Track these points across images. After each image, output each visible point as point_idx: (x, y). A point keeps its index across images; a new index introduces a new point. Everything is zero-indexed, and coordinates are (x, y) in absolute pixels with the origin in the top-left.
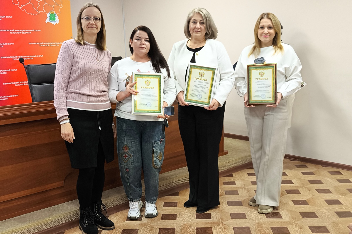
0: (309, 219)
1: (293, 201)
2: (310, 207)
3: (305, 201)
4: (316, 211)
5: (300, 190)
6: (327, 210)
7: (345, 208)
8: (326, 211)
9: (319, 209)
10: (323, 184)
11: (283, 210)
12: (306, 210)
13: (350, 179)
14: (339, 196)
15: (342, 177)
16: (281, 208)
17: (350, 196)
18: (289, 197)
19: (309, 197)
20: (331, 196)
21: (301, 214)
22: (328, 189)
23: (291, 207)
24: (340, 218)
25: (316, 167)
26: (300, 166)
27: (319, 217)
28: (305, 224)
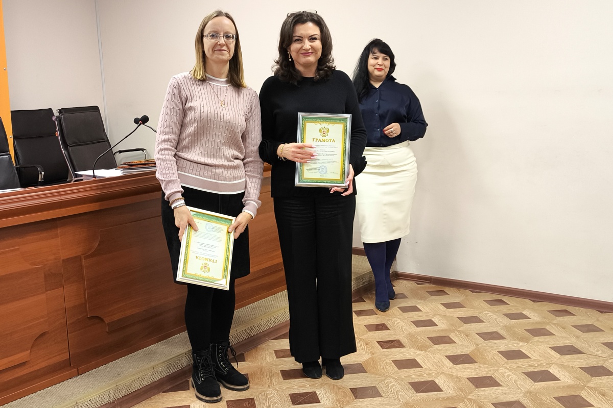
0: (487, 388)
1: (449, 357)
2: (480, 367)
3: (468, 355)
4: (492, 372)
5: (452, 336)
6: (510, 370)
7: (536, 365)
8: (508, 373)
9: (496, 368)
10: (484, 323)
11: (438, 374)
12: (475, 373)
13: (524, 313)
14: (519, 342)
15: (510, 310)
16: (432, 371)
17: (536, 342)
18: (440, 350)
19: (472, 348)
20: (505, 344)
21: (471, 380)
22: (496, 333)
23: (450, 370)
24: (536, 383)
25: (463, 294)
26: (436, 293)
27: (501, 383)
28: (484, 399)
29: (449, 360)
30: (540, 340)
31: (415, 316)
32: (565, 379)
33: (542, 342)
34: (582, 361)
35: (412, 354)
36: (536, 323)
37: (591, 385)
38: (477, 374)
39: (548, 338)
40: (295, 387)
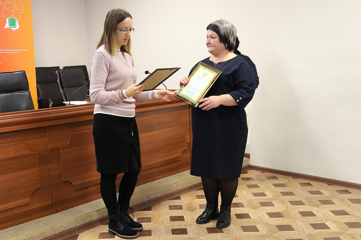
0: (285, 231)
2: (285, 220)
3: (280, 213)
4: (291, 223)
5: (274, 202)
6: (302, 222)
7: (319, 220)
9: (294, 221)
10: (294, 196)
11: (259, 223)
12: (281, 223)
13: (320, 191)
14: (312, 207)
15: (313, 189)
16: (257, 221)
17: (323, 207)
18: (264, 210)
19: (283, 209)
20: (304, 208)
21: (277, 226)
22: (301, 201)
23: (267, 220)
24: (315, 230)
25: (287, 179)
26: (271, 178)
27: (294, 229)
28: (282, 237)
29: (268, 215)
30: (325, 206)
31: (255, 190)
32: (333, 228)
33: (326, 208)
34: (347, 219)
35: (247, 211)
36: (326, 197)
37: (348, 232)
38: (282, 224)
39: (330, 206)
40: (176, 226)
